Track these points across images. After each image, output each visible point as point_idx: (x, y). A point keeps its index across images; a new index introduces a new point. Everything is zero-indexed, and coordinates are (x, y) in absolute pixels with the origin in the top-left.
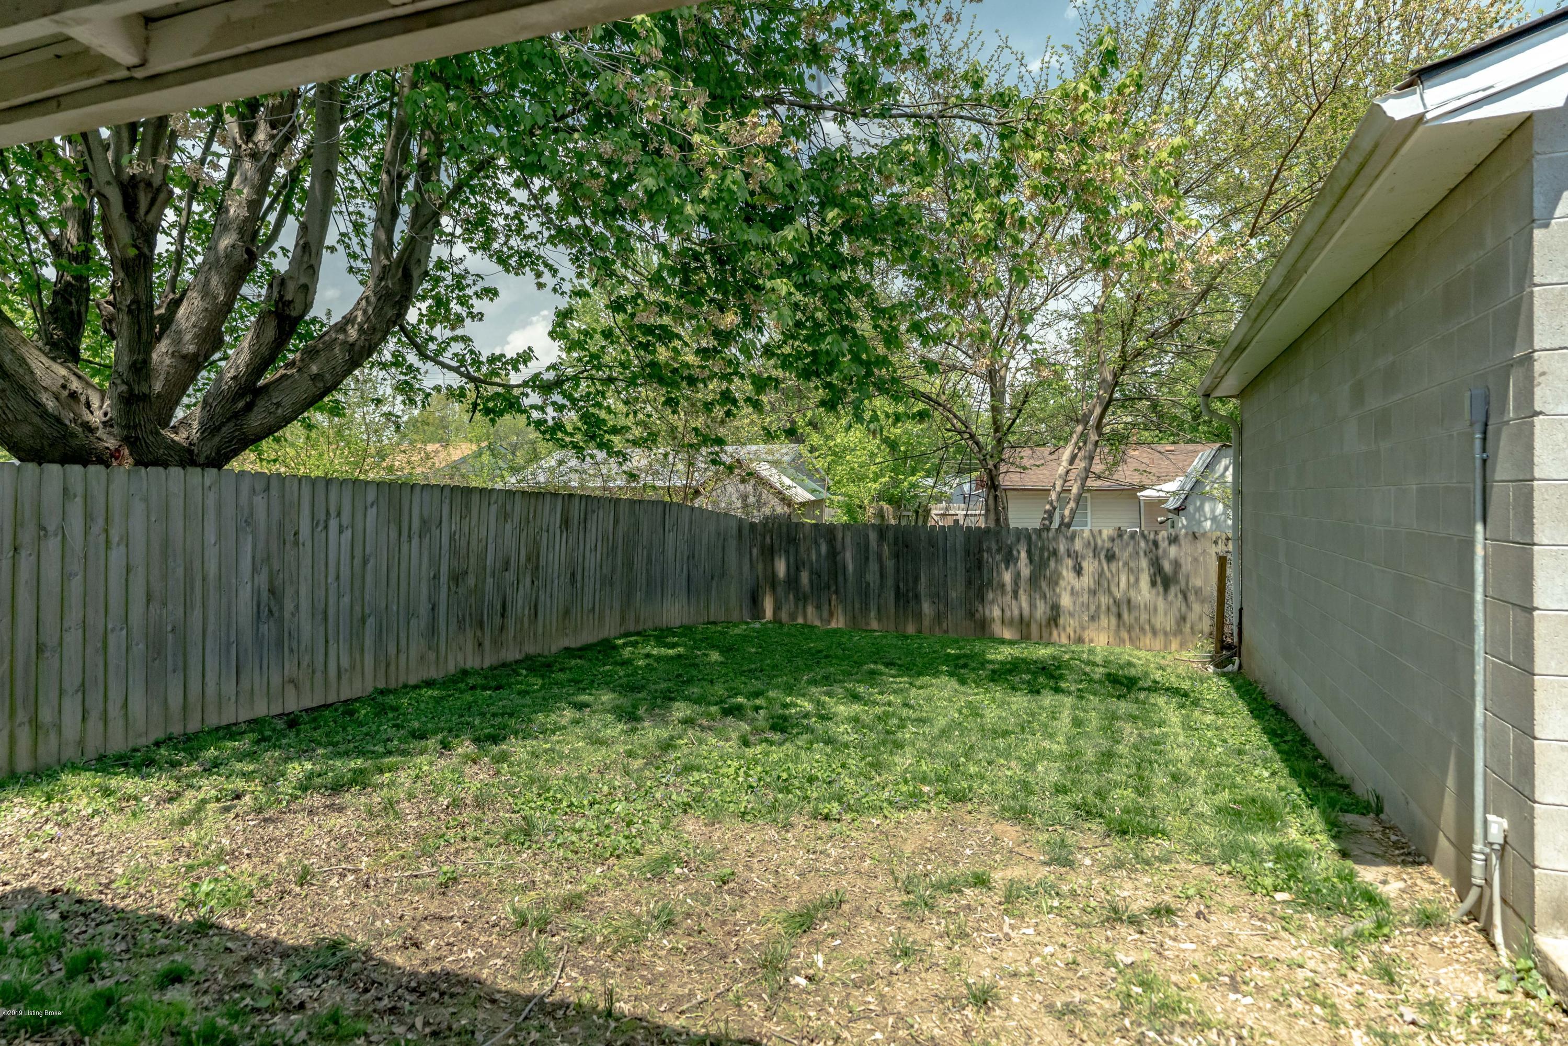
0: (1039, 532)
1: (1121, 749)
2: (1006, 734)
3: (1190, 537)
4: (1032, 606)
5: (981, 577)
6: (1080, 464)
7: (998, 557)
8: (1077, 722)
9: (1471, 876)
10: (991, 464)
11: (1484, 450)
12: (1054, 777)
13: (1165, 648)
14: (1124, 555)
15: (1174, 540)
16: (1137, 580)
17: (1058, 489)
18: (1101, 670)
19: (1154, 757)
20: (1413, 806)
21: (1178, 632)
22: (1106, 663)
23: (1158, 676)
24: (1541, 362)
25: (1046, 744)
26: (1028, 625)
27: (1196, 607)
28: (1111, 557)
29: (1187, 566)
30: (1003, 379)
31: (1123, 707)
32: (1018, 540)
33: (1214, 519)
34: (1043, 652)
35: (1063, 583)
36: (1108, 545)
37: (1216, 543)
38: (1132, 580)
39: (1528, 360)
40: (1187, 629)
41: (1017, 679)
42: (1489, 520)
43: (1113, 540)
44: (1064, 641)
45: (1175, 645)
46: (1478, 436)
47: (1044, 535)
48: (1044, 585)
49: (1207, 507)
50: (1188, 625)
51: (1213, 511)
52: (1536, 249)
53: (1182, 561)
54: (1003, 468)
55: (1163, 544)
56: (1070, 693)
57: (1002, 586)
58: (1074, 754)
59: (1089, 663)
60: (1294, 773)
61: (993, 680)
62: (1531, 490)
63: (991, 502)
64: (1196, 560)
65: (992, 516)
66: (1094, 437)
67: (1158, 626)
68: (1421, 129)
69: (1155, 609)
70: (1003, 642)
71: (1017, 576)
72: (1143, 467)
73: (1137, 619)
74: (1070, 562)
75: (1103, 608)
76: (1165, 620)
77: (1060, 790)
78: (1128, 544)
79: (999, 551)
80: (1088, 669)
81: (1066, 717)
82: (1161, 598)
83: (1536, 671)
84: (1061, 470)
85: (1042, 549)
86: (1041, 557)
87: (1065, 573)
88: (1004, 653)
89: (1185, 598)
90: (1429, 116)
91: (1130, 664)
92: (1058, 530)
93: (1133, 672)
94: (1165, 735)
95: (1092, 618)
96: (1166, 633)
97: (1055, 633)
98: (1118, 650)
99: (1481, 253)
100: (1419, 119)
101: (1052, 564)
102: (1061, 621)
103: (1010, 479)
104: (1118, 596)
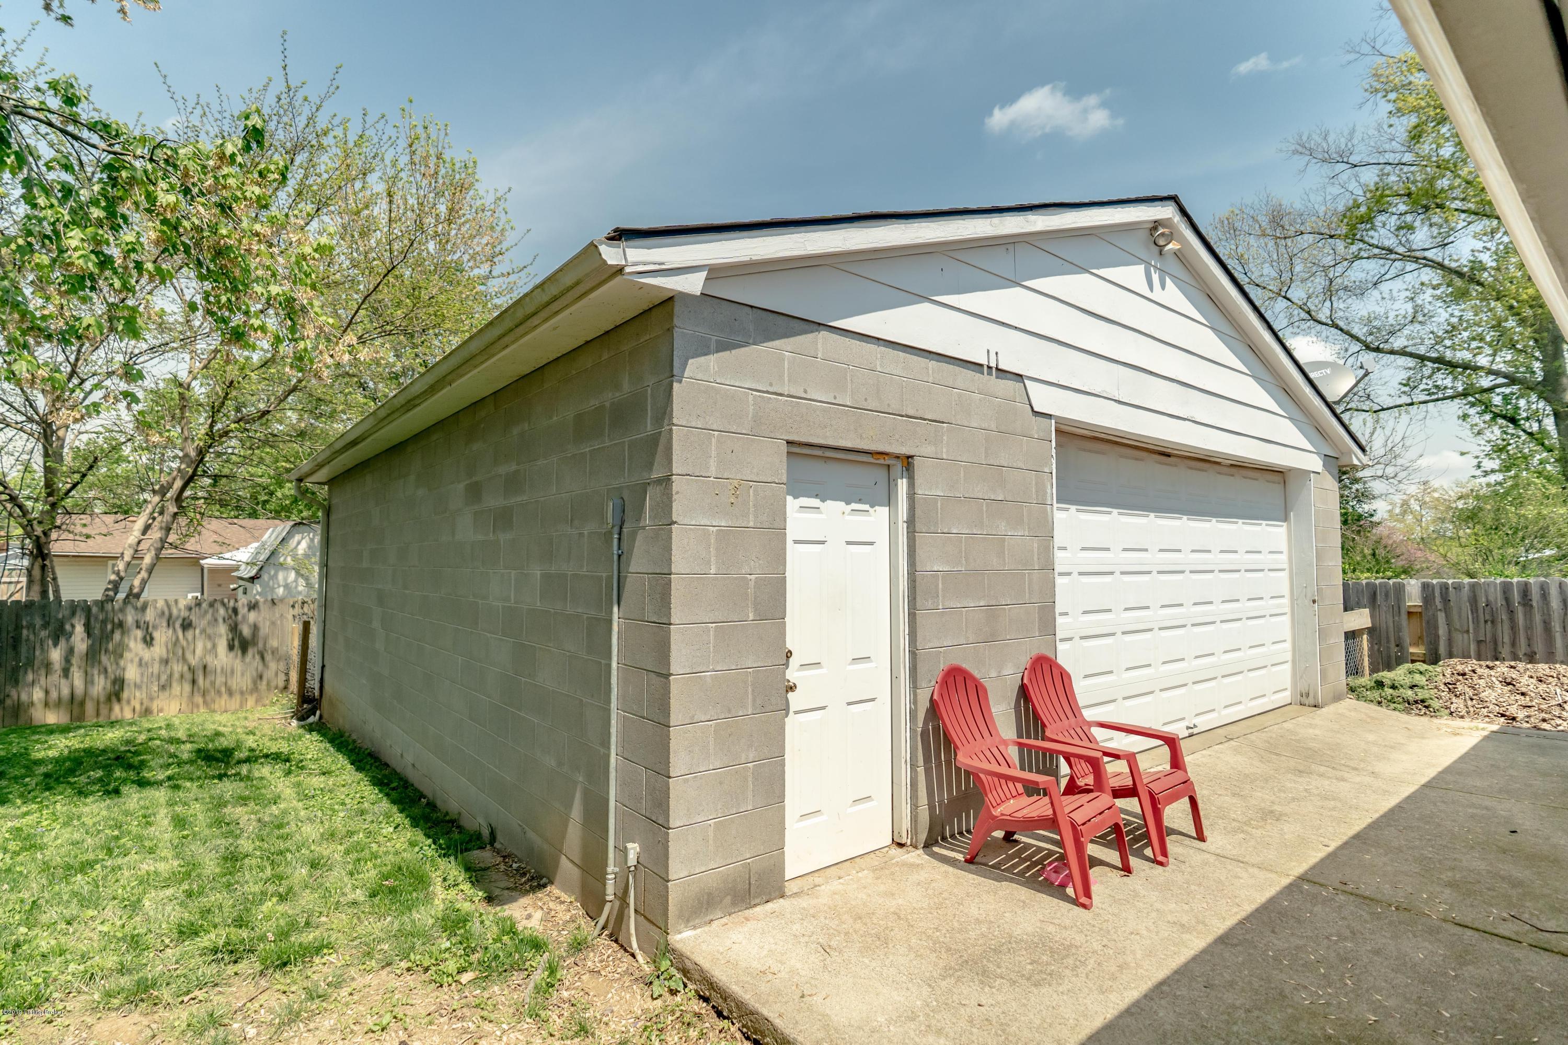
0: (101, 604)
1: (245, 845)
2: (87, 866)
3: (269, 604)
4: (88, 681)
5: (17, 657)
6: (155, 534)
7: (44, 634)
8: (180, 822)
9: (605, 895)
10: (38, 530)
11: (619, 549)
12: (175, 914)
13: (241, 706)
14: (200, 623)
15: (253, 606)
16: (214, 646)
17: (127, 558)
18: (188, 746)
19: (282, 846)
20: (531, 834)
21: (255, 689)
22: (191, 738)
23: (250, 742)
24: (678, 484)
25: (147, 866)
26: (82, 704)
27: (273, 666)
28: (187, 625)
29: (264, 630)
30: (62, 440)
31: (228, 788)
32: (73, 614)
33: (286, 586)
34: (111, 737)
35: (127, 655)
36: (184, 614)
37: (293, 606)
38: (209, 645)
39: (666, 481)
40: (263, 686)
41: (83, 779)
42: (622, 603)
43: (190, 609)
44: (128, 715)
45: (251, 702)
46: (616, 536)
47: (109, 607)
48: (104, 659)
49: (281, 576)
50: (264, 682)
51: (285, 579)
52: (674, 397)
53: (261, 625)
54: (54, 535)
55: (243, 611)
56: (160, 783)
57: (48, 666)
58: (190, 870)
59: (172, 741)
60: (415, 823)
61: (48, 788)
62: (669, 582)
63: (37, 572)
64: (273, 623)
65: (36, 588)
66: (173, 509)
67: (234, 687)
68: (619, 279)
69: (232, 672)
70: (51, 730)
71: (71, 651)
72: (220, 539)
73: (213, 683)
74: (139, 634)
75: (176, 676)
76: (242, 681)
77: (187, 932)
78: (206, 612)
79: (45, 626)
80: (172, 749)
81: (163, 819)
82: (238, 661)
83: (671, 724)
84: (132, 540)
85: (104, 622)
86: (103, 630)
87: (132, 644)
88: (60, 745)
89: (263, 658)
90: (628, 270)
91: (218, 734)
92: (126, 601)
93: (224, 743)
94: (285, 812)
95: (163, 688)
96: (242, 693)
97: (117, 708)
98: (198, 719)
99: (617, 394)
100: (620, 270)
101: (117, 636)
102: (125, 695)
103: (59, 545)
104: (193, 662)
